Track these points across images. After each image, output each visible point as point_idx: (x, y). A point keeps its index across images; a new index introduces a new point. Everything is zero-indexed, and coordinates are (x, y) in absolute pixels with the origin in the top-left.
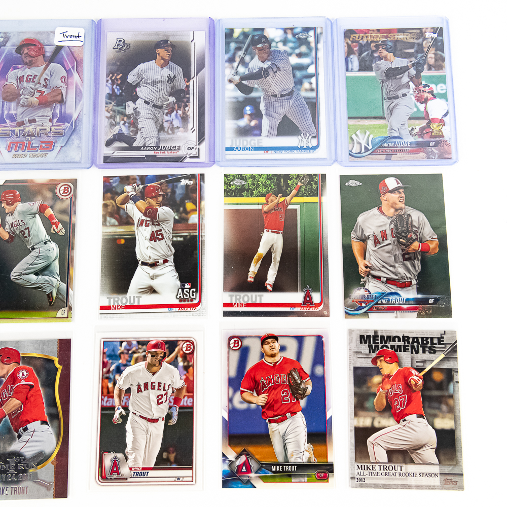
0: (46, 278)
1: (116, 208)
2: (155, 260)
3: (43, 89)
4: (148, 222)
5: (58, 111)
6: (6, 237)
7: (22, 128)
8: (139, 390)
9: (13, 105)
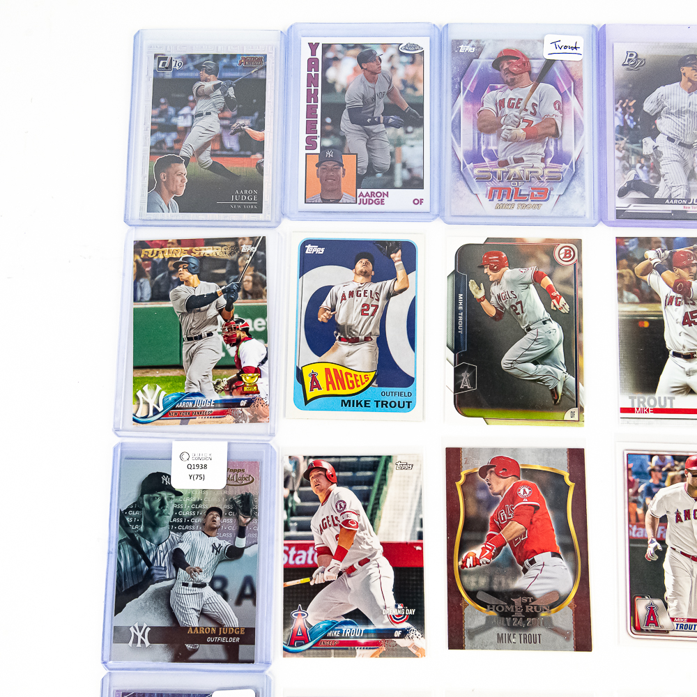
0: (548, 368)
1: (635, 280)
2: (691, 350)
3: (531, 118)
4: (679, 300)
5: (552, 148)
6: (493, 312)
7: (505, 169)
8: (678, 519)
9: (492, 138)
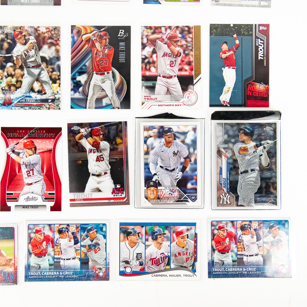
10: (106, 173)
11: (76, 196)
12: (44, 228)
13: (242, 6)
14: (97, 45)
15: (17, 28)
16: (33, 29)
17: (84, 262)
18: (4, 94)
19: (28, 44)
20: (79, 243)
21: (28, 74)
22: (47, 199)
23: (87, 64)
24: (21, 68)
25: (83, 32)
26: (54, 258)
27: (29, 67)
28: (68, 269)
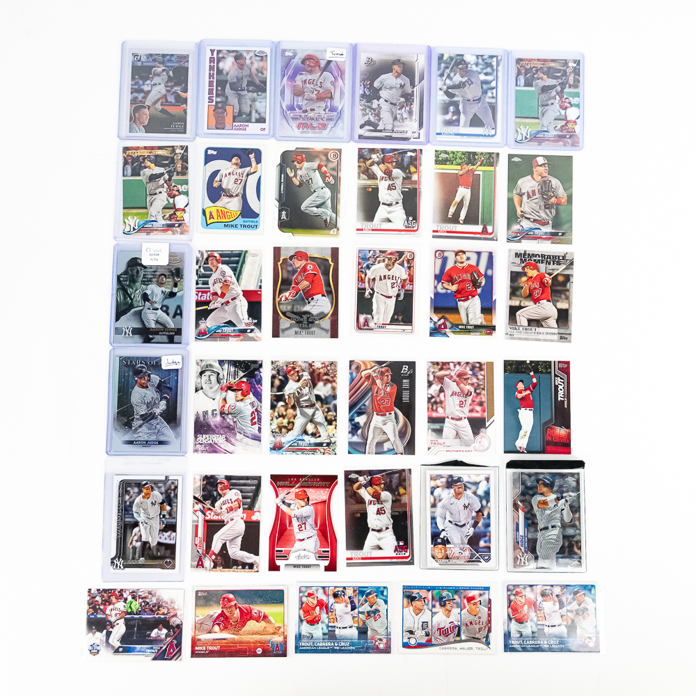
0: (323, 210)
1: (366, 168)
3: (319, 89)
4: (386, 178)
6: (298, 183)
10: (387, 528)
11: (353, 554)
12: (317, 590)
13: (539, 340)
14: (378, 382)
15: (289, 363)
16: (307, 365)
17: (363, 632)
18: (274, 436)
19: (301, 381)
20: (357, 610)
21: (301, 414)
22: (321, 557)
23: (367, 403)
24: (294, 407)
25: (363, 367)
26: (328, 627)
27: (302, 407)
28: (344, 639)
